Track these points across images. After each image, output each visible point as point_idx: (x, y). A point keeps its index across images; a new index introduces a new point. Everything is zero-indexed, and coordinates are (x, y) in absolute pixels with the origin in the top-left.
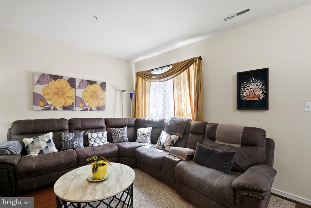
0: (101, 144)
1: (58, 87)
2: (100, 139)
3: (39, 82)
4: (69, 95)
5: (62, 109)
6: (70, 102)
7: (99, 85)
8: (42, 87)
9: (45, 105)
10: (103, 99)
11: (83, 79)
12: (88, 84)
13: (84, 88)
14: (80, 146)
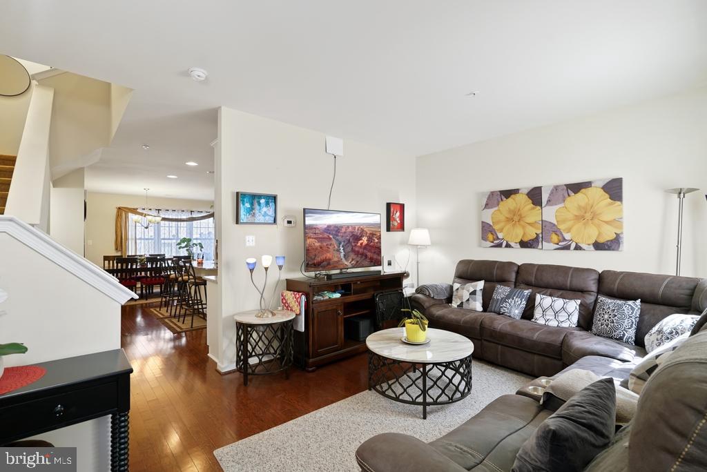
0: (565, 325)
1: (512, 208)
2: (556, 314)
3: (487, 206)
4: (530, 219)
5: (519, 246)
6: (531, 233)
7: (600, 189)
8: (490, 211)
9: (494, 240)
10: (617, 222)
11: (558, 184)
12: (569, 191)
13: (561, 203)
14: (510, 313)
